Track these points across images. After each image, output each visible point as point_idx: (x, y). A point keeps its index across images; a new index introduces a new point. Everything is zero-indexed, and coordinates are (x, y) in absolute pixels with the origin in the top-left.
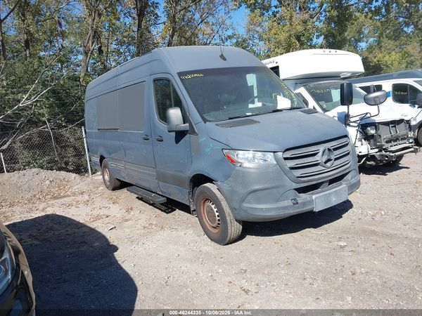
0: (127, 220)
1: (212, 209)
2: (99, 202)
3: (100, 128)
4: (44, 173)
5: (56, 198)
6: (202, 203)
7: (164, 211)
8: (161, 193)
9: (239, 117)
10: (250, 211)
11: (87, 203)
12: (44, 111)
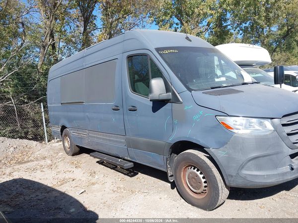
0: (93, 184)
1: (197, 176)
2: (61, 166)
3: (62, 102)
4: (9, 141)
5: (20, 163)
6: (183, 169)
7: (127, 175)
8: (129, 159)
9: (220, 87)
10: (249, 179)
11: (50, 167)
12: (10, 89)
